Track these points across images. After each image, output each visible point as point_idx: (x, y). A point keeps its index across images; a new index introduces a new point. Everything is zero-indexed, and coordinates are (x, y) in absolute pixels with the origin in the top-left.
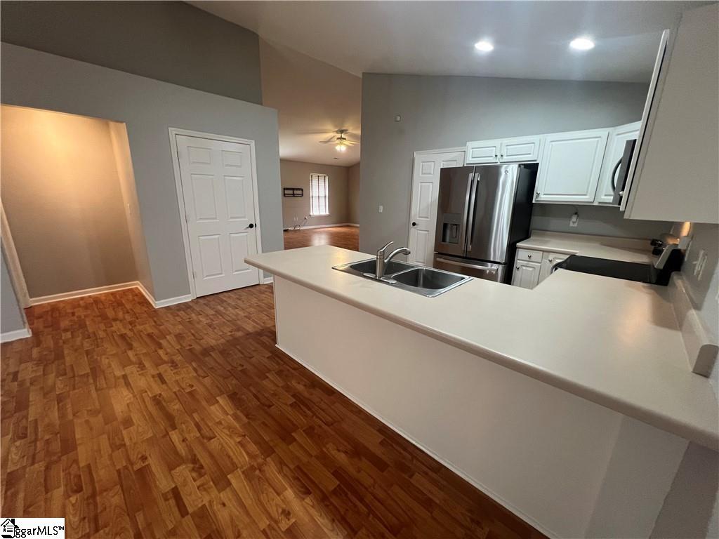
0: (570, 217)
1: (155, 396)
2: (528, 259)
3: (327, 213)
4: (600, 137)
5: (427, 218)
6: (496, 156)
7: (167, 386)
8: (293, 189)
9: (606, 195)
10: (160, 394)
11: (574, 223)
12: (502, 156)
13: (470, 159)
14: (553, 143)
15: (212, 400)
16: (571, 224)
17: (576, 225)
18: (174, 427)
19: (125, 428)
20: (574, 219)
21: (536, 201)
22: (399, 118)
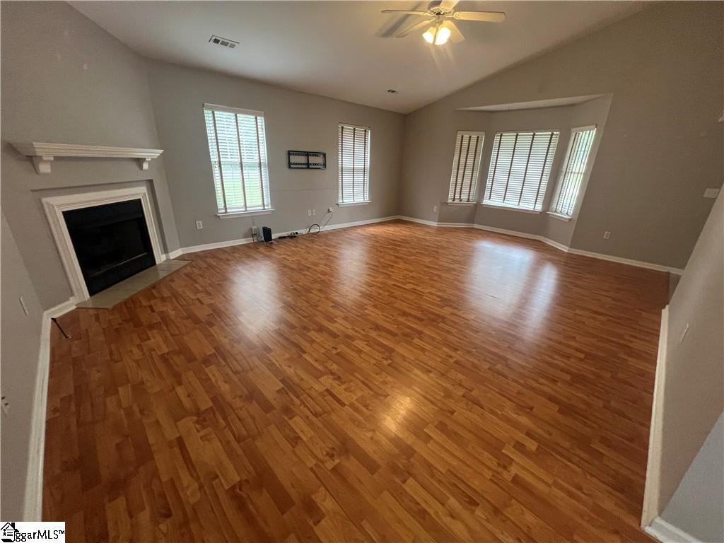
3: (367, 200)
8: (307, 154)
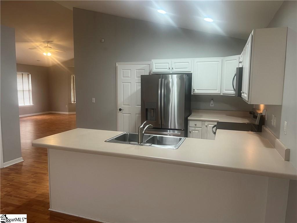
0: (210, 102)
2: (195, 126)
3: (32, 104)
4: (219, 61)
5: (129, 105)
6: (169, 68)
9: (226, 90)
11: (212, 104)
12: (173, 68)
13: (155, 69)
14: (198, 63)
16: (211, 105)
17: (213, 106)
20: (212, 102)
21: (193, 93)
22: (103, 40)
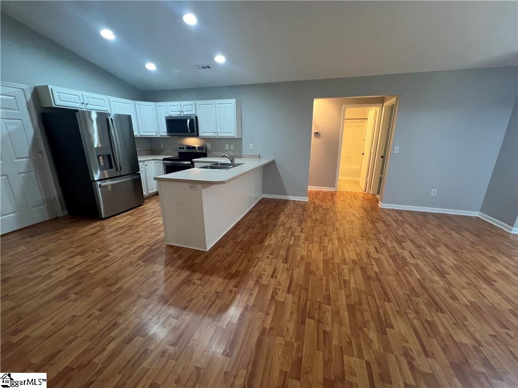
1: (285, 263)
4: (131, 104)
6: (82, 103)
7: (276, 265)
10: (282, 262)
12: (87, 104)
13: (59, 101)
14: (114, 102)
15: (270, 245)
18: (289, 245)
19: (304, 256)
